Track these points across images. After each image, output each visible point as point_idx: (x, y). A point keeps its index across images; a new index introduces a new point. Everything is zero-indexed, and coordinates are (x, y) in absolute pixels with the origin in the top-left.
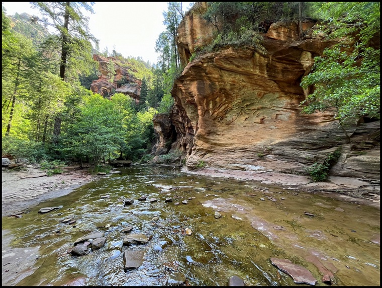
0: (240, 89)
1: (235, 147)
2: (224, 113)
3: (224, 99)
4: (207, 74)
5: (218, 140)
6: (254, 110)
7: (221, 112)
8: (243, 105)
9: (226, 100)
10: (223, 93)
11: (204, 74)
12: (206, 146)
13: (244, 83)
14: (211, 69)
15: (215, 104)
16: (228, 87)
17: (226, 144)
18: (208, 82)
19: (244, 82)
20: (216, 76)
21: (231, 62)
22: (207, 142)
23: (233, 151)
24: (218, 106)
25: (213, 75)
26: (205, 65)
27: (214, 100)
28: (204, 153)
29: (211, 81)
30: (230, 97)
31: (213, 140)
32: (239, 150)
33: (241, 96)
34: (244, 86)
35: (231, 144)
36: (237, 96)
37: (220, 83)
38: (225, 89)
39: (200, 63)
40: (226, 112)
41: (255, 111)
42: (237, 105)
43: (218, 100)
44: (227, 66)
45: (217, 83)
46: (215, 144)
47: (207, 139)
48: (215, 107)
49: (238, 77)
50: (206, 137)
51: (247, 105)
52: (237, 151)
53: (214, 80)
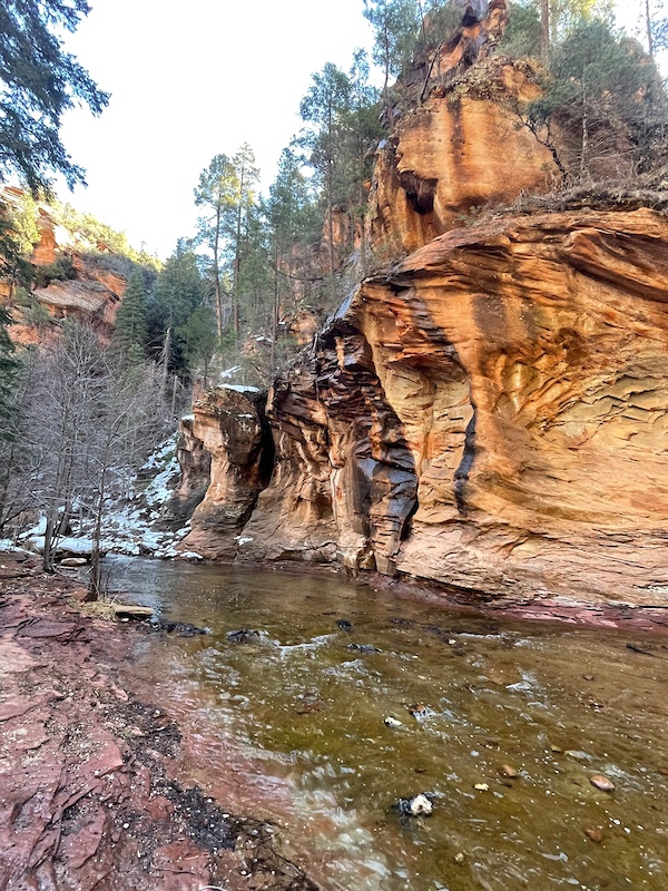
0: (624, 342)
1: (629, 525)
2: (558, 410)
3: (563, 366)
4: (517, 276)
5: (562, 498)
6: (653, 410)
7: (550, 406)
8: (619, 391)
9: (567, 371)
10: (565, 347)
11: (506, 277)
12: (518, 516)
13: (642, 326)
14: (542, 264)
15: (531, 377)
16: (588, 329)
17: (595, 514)
18: (518, 304)
19: (644, 321)
20: (555, 289)
21: (629, 251)
22: (519, 502)
23: (628, 539)
24: (541, 384)
25: (543, 286)
26: (520, 249)
27: (529, 362)
28: (511, 538)
29: (527, 300)
30: (582, 360)
31: (543, 496)
32: (649, 539)
33: (619, 362)
34: (640, 334)
35: (613, 516)
36: (605, 363)
37: (562, 313)
38: (575, 334)
39: (505, 241)
40: (564, 405)
41: (658, 414)
42: (600, 389)
43: (543, 363)
44: (610, 264)
45: (550, 312)
46: (552, 511)
47: (519, 490)
48: (532, 387)
49: (627, 301)
50: (516, 482)
51: (632, 394)
52: (642, 542)
53: (543, 300)
